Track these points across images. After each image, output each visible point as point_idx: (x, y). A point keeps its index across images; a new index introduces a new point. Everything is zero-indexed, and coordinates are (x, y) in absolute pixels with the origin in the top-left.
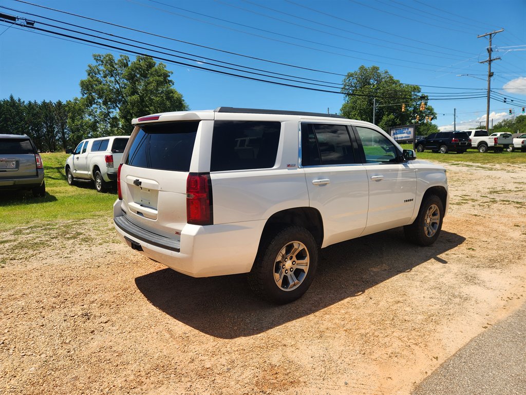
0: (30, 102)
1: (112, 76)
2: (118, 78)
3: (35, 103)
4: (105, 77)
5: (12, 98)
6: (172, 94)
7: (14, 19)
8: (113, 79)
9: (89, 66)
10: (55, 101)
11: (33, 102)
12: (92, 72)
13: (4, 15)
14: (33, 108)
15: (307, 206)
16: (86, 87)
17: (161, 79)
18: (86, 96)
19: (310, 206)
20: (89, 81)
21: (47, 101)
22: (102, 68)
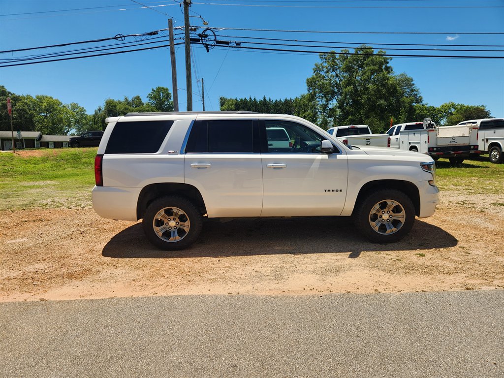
0: (276, 100)
1: (333, 71)
2: (338, 73)
3: (280, 100)
4: (327, 72)
5: (264, 98)
6: (386, 81)
7: (228, 43)
8: (334, 73)
9: (316, 65)
10: (293, 98)
11: (278, 100)
12: (317, 69)
13: (220, 41)
14: (277, 105)
15: (182, 182)
16: (311, 83)
17: (376, 68)
18: (311, 91)
19: (185, 183)
20: (314, 78)
21: (288, 99)
22: (326, 65)
